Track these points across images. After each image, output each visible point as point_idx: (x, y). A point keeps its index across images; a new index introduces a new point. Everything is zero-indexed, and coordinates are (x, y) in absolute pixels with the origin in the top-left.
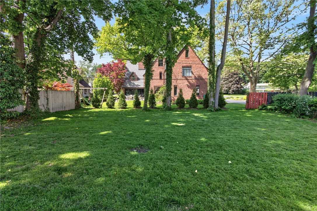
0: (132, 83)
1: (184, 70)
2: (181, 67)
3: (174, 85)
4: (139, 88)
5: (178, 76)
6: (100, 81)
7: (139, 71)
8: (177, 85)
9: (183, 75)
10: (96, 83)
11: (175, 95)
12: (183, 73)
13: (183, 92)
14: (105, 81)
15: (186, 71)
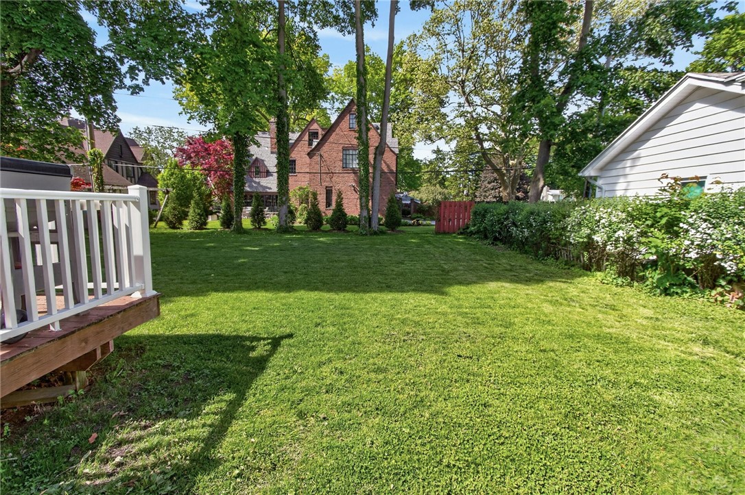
0: (255, 182)
1: (348, 157)
2: (341, 148)
3: (326, 187)
4: (267, 192)
5: (335, 167)
6: (174, 176)
7: (272, 155)
8: (331, 185)
9: (344, 166)
10: (165, 180)
11: (329, 206)
12: (344, 162)
13: (345, 201)
14: (188, 176)
15: (351, 156)
